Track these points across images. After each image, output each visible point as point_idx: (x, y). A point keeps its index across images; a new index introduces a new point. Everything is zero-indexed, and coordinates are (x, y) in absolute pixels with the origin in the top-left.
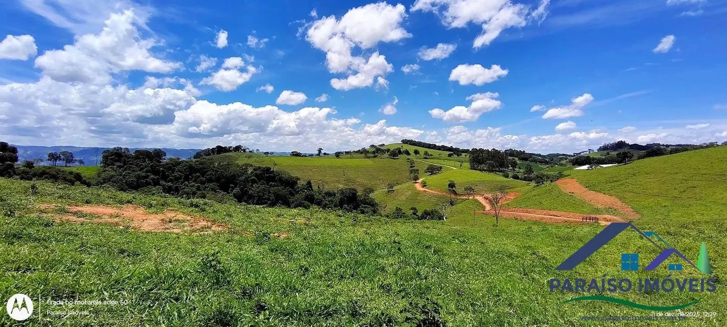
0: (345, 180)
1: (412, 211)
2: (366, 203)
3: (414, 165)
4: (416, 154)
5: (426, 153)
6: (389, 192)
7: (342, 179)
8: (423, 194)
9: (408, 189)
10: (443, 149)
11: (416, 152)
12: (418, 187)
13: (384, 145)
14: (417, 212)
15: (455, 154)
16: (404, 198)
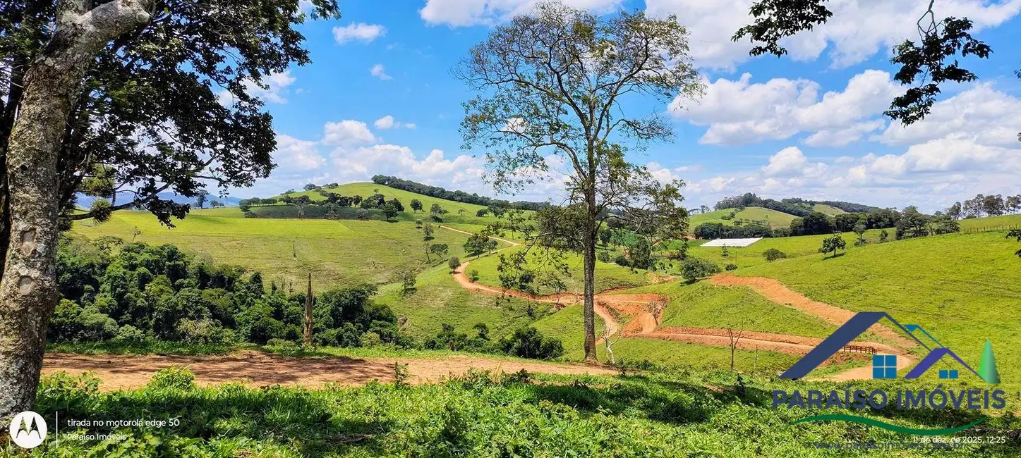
0: (298, 267)
1: (478, 331)
2: (380, 318)
3: (432, 235)
4: (415, 209)
5: (435, 208)
6: (406, 291)
7: (291, 265)
8: (476, 296)
9: (444, 285)
10: (459, 198)
11: (416, 205)
12: (462, 280)
13: (337, 185)
14: (487, 332)
15: (491, 211)
16: (439, 303)
